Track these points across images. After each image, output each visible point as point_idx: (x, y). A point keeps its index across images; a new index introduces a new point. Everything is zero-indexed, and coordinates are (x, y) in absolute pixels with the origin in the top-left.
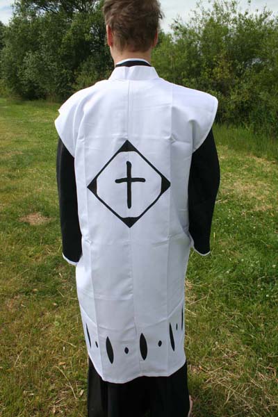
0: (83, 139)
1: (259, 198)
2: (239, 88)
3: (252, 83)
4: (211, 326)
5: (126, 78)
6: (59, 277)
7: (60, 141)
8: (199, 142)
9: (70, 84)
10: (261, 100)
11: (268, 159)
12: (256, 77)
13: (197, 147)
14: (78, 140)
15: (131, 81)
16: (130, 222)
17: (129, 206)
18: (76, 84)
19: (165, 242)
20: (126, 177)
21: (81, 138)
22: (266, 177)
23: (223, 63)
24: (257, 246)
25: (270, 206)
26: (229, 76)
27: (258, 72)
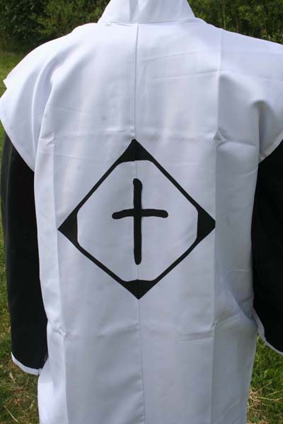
0: (51, 139)
5: (131, 20)
6: (9, 381)
7: (7, 140)
8: (271, 144)
9: (33, 16)
13: (269, 152)
14: (40, 139)
15: (142, 26)
16: (139, 288)
17: (138, 259)
18: (45, 16)
19: (207, 335)
20: (132, 207)
21: (46, 136)
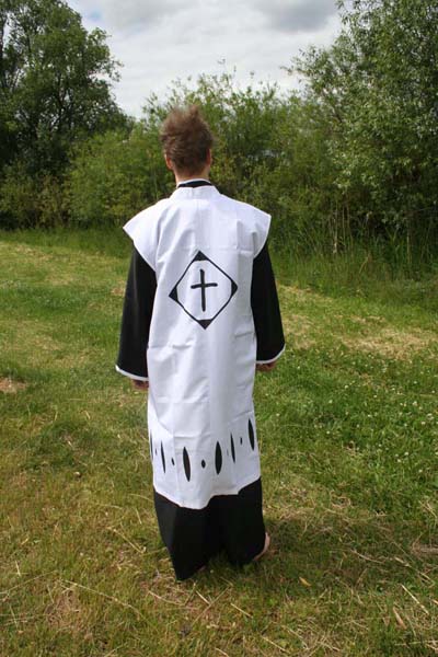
1: (299, 334)
2: (249, 193)
3: (265, 185)
4: (272, 469)
10: (281, 207)
11: (300, 287)
12: (270, 177)
16: (205, 323)
17: (204, 309)
20: (200, 283)
22: (302, 308)
23: (224, 159)
24: (306, 387)
25: (314, 342)
26: (233, 177)
27: (272, 169)
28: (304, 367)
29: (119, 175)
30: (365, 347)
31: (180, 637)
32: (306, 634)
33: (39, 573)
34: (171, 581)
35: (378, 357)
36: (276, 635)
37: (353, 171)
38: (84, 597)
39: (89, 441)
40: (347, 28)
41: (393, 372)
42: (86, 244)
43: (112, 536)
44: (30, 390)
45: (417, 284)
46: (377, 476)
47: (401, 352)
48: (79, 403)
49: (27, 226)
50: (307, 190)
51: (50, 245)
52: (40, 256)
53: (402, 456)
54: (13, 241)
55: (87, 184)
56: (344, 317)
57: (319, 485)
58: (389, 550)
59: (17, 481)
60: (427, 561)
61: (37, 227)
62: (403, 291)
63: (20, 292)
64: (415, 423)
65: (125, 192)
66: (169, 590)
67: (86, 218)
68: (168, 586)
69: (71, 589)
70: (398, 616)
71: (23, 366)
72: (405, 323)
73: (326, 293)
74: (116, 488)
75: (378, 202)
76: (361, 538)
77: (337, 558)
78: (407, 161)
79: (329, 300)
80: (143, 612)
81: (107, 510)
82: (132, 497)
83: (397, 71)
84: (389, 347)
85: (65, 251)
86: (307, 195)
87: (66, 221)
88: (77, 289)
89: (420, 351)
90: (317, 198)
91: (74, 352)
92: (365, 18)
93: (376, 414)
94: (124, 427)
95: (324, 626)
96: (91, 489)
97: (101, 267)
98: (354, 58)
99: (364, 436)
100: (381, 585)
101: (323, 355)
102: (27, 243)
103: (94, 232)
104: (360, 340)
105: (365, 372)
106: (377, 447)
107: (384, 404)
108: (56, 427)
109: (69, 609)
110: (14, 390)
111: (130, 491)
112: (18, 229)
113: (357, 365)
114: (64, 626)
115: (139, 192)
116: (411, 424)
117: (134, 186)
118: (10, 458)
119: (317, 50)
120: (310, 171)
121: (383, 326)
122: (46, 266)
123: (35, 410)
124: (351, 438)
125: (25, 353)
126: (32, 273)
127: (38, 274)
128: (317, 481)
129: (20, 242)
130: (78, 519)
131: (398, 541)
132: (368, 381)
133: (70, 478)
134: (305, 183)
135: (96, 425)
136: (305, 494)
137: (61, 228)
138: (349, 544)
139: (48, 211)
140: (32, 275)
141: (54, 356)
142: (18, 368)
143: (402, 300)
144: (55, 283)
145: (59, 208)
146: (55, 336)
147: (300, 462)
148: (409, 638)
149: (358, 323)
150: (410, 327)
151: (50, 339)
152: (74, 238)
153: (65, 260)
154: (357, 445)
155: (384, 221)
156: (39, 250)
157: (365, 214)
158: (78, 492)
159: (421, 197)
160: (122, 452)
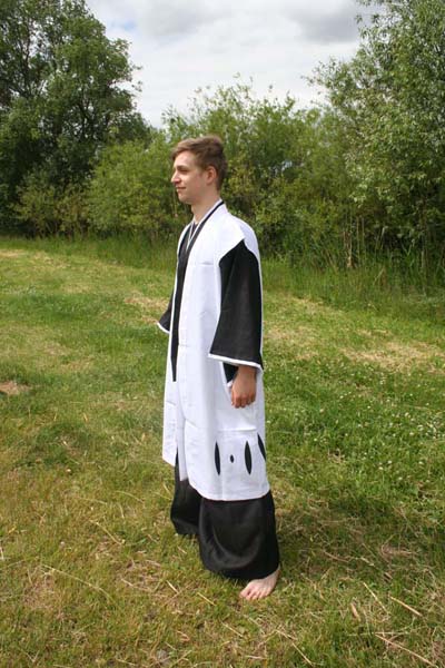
1: (302, 346)
2: (267, 205)
3: (283, 197)
10: (298, 220)
11: (313, 300)
12: (287, 189)
22: (310, 321)
23: (243, 171)
24: (302, 396)
25: (316, 353)
26: (252, 189)
27: (291, 181)
28: (303, 379)
29: (138, 185)
30: (367, 359)
31: (146, 620)
32: (265, 624)
33: (20, 558)
34: (145, 571)
35: (378, 369)
36: (237, 623)
37: (370, 185)
38: (60, 581)
39: (83, 441)
40: (366, 42)
41: (391, 384)
42: (104, 253)
43: (94, 529)
44: (33, 393)
45: (430, 299)
46: (357, 482)
47: (402, 365)
48: (78, 406)
49: (47, 233)
50: (324, 204)
51: (69, 254)
52: (58, 264)
53: (385, 464)
54: (32, 249)
55: (106, 194)
56: (351, 330)
57: (299, 488)
58: (357, 551)
59: (10, 476)
60: (393, 562)
61: (57, 235)
62: (415, 305)
63: (34, 299)
64: (405, 434)
65: (144, 202)
66: (141, 579)
67: (105, 227)
68: (141, 576)
69: (49, 573)
70: (354, 610)
71: (28, 369)
72: (411, 337)
73: (337, 306)
74: (104, 485)
75: (394, 216)
76: (332, 538)
77: (305, 556)
78: (422, 176)
79: (340, 313)
80: (113, 597)
81: (92, 504)
82: (118, 494)
83: (414, 85)
84: (391, 360)
85: (84, 260)
86: (324, 208)
87: (86, 230)
88: (89, 298)
89: (421, 365)
90: (335, 211)
91: (79, 358)
92: (384, 31)
93: (367, 424)
94: (119, 430)
95: (283, 617)
96: (79, 485)
97: (116, 276)
98: (372, 72)
99: (351, 445)
100: (344, 582)
101: (323, 367)
102: (47, 251)
103: (112, 242)
104: (363, 353)
105: (363, 383)
106: (363, 455)
107: (377, 415)
108: (54, 427)
109: (45, 591)
110: (18, 393)
111: (116, 488)
112: (38, 238)
113: (356, 377)
114: (38, 606)
115: (157, 202)
116: (400, 434)
117: (153, 197)
118: (5, 455)
119: (337, 62)
120: (328, 183)
121: (389, 339)
122: (62, 274)
123: (35, 411)
124: (338, 446)
125: (32, 358)
126: (48, 281)
127: (53, 282)
128: (297, 485)
129: (40, 250)
130: (63, 511)
131: (368, 543)
132: (365, 393)
133: (60, 475)
134: (323, 196)
135: (92, 427)
136: (285, 497)
137: (80, 236)
138: (320, 544)
139: (68, 220)
140: (48, 282)
141: (59, 362)
142: (24, 370)
143: (413, 314)
144: (70, 291)
145: (79, 216)
146: (63, 342)
147: (284, 467)
148: (362, 630)
149: (364, 336)
150: (414, 341)
151: (58, 345)
152: (93, 247)
153: (82, 268)
154: (343, 453)
155: (400, 235)
156: (57, 258)
157: (381, 228)
158: (67, 488)
159: (437, 211)
160: (113, 453)
